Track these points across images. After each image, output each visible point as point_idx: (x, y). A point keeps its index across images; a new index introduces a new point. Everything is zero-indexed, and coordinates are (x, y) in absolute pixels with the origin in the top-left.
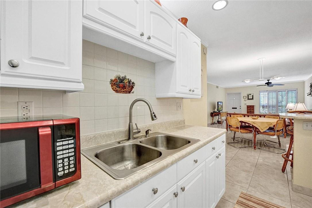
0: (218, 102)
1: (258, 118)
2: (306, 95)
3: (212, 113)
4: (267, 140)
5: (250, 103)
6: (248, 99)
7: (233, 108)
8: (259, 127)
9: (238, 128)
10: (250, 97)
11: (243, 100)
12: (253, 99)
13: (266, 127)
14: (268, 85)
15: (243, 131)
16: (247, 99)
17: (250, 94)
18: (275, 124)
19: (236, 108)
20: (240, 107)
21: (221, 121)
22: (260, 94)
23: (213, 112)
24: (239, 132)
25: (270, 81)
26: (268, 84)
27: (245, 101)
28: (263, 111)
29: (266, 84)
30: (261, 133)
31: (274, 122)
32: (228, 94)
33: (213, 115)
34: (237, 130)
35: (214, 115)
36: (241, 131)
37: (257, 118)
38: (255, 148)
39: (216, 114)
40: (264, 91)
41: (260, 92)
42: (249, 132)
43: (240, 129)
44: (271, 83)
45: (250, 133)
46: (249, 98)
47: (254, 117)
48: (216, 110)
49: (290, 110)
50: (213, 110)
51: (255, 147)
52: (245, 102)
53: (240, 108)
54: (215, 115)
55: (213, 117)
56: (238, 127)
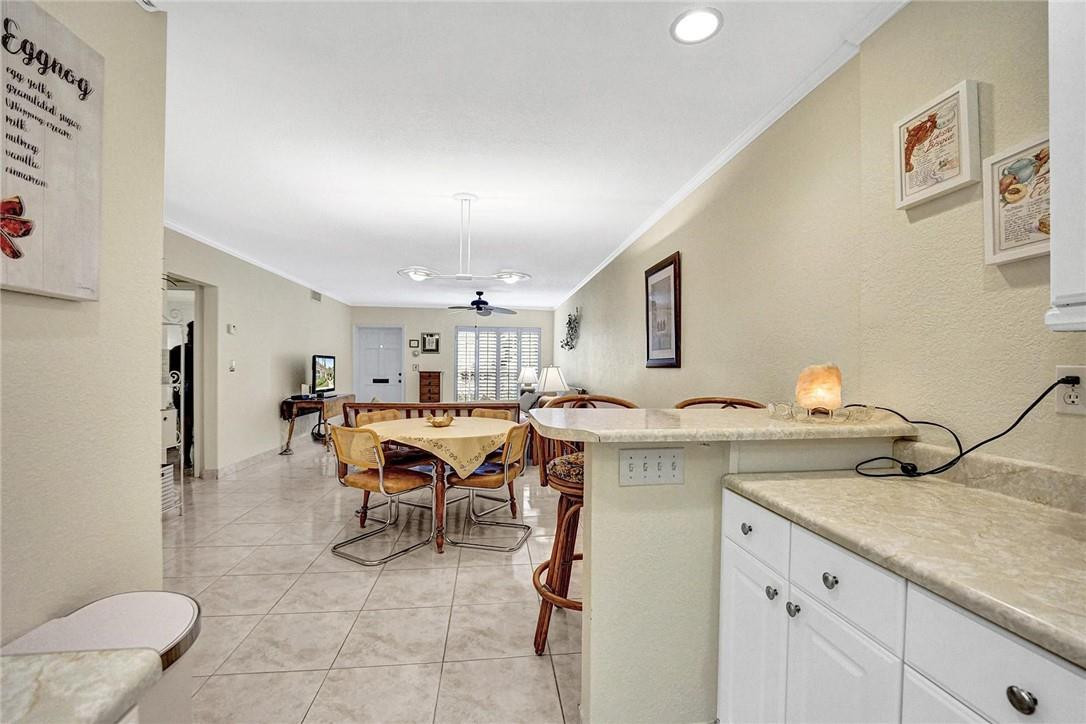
0: (314, 358)
1: (452, 419)
2: (558, 345)
3: (285, 403)
4: (477, 496)
5: (429, 363)
6: (425, 351)
7: (375, 381)
8: (455, 458)
9: (375, 472)
10: (429, 345)
11: (407, 351)
12: (436, 350)
13: (477, 458)
14: (479, 309)
15: (395, 486)
16: (420, 349)
17: (431, 335)
18: (504, 440)
19: (386, 381)
20: (399, 378)
21: (324, 436)
22: (456, 337)
23: (293, 398)
24: (382, 490)
25: (483, 298)
26: (479, 305)
27: (415, 355)
28: (465, 392)
29: (473, 303)
30: (462, 482)
31: (499, 433)
32: (360, 329)
33: (289, 410)
34: (372, 482)
35: (295, 410)
36: (389, 484)
37: (447, 423)
38: (440, 546)
39: (304, 405)
40: (467, 329)
41: (458, 329)
42: (419, 482)
43: (384, 477)
44: (485, 303)
45: (424, 486)
46: (427, 347)
47: (439, 419)
48: (305, 390)
49: (526, 385)
50: (294, 391)
51: (440, 541)
52: (416, 361)
53: (400, 381)
54: (303, 412)
55: (293, 420)
56: (377, 470)
